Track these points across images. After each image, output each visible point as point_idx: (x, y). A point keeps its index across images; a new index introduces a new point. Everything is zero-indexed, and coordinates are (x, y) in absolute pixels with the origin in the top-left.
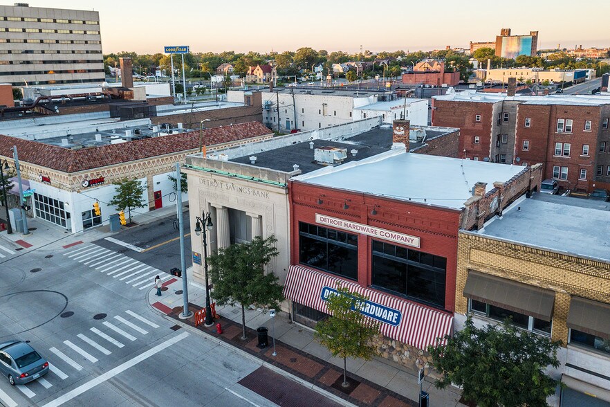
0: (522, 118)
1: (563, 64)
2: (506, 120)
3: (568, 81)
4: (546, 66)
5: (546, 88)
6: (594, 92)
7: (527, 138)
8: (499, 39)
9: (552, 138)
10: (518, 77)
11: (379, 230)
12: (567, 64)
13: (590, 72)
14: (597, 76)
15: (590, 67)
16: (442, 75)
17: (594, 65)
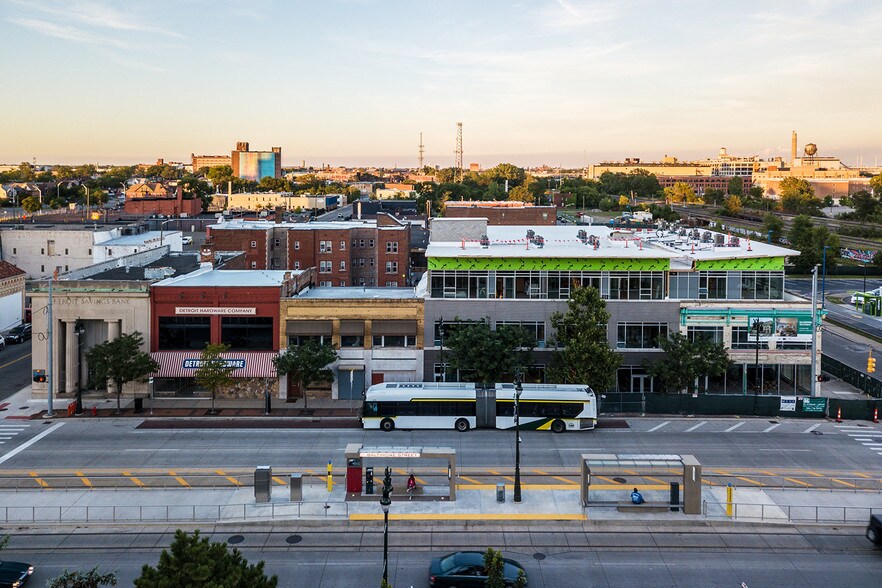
0: (292, 242)
1: (313, 188)
2: (277, 245)
3: (320, 208)
4: (295, 190)
5: (298, 215)
6: (347, 219)
7: (298, 259)
8: (235, 155)
9: (317, 257)
10: (264, 204)
11: (227, 309)
12: (317, 188)
13: (342, 198)
14: (349, 202)
15: (340, 192)
16: (179, 203)
17: (344, 190)
